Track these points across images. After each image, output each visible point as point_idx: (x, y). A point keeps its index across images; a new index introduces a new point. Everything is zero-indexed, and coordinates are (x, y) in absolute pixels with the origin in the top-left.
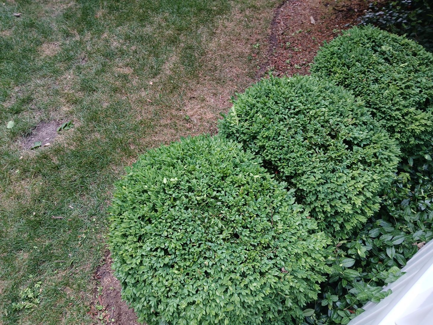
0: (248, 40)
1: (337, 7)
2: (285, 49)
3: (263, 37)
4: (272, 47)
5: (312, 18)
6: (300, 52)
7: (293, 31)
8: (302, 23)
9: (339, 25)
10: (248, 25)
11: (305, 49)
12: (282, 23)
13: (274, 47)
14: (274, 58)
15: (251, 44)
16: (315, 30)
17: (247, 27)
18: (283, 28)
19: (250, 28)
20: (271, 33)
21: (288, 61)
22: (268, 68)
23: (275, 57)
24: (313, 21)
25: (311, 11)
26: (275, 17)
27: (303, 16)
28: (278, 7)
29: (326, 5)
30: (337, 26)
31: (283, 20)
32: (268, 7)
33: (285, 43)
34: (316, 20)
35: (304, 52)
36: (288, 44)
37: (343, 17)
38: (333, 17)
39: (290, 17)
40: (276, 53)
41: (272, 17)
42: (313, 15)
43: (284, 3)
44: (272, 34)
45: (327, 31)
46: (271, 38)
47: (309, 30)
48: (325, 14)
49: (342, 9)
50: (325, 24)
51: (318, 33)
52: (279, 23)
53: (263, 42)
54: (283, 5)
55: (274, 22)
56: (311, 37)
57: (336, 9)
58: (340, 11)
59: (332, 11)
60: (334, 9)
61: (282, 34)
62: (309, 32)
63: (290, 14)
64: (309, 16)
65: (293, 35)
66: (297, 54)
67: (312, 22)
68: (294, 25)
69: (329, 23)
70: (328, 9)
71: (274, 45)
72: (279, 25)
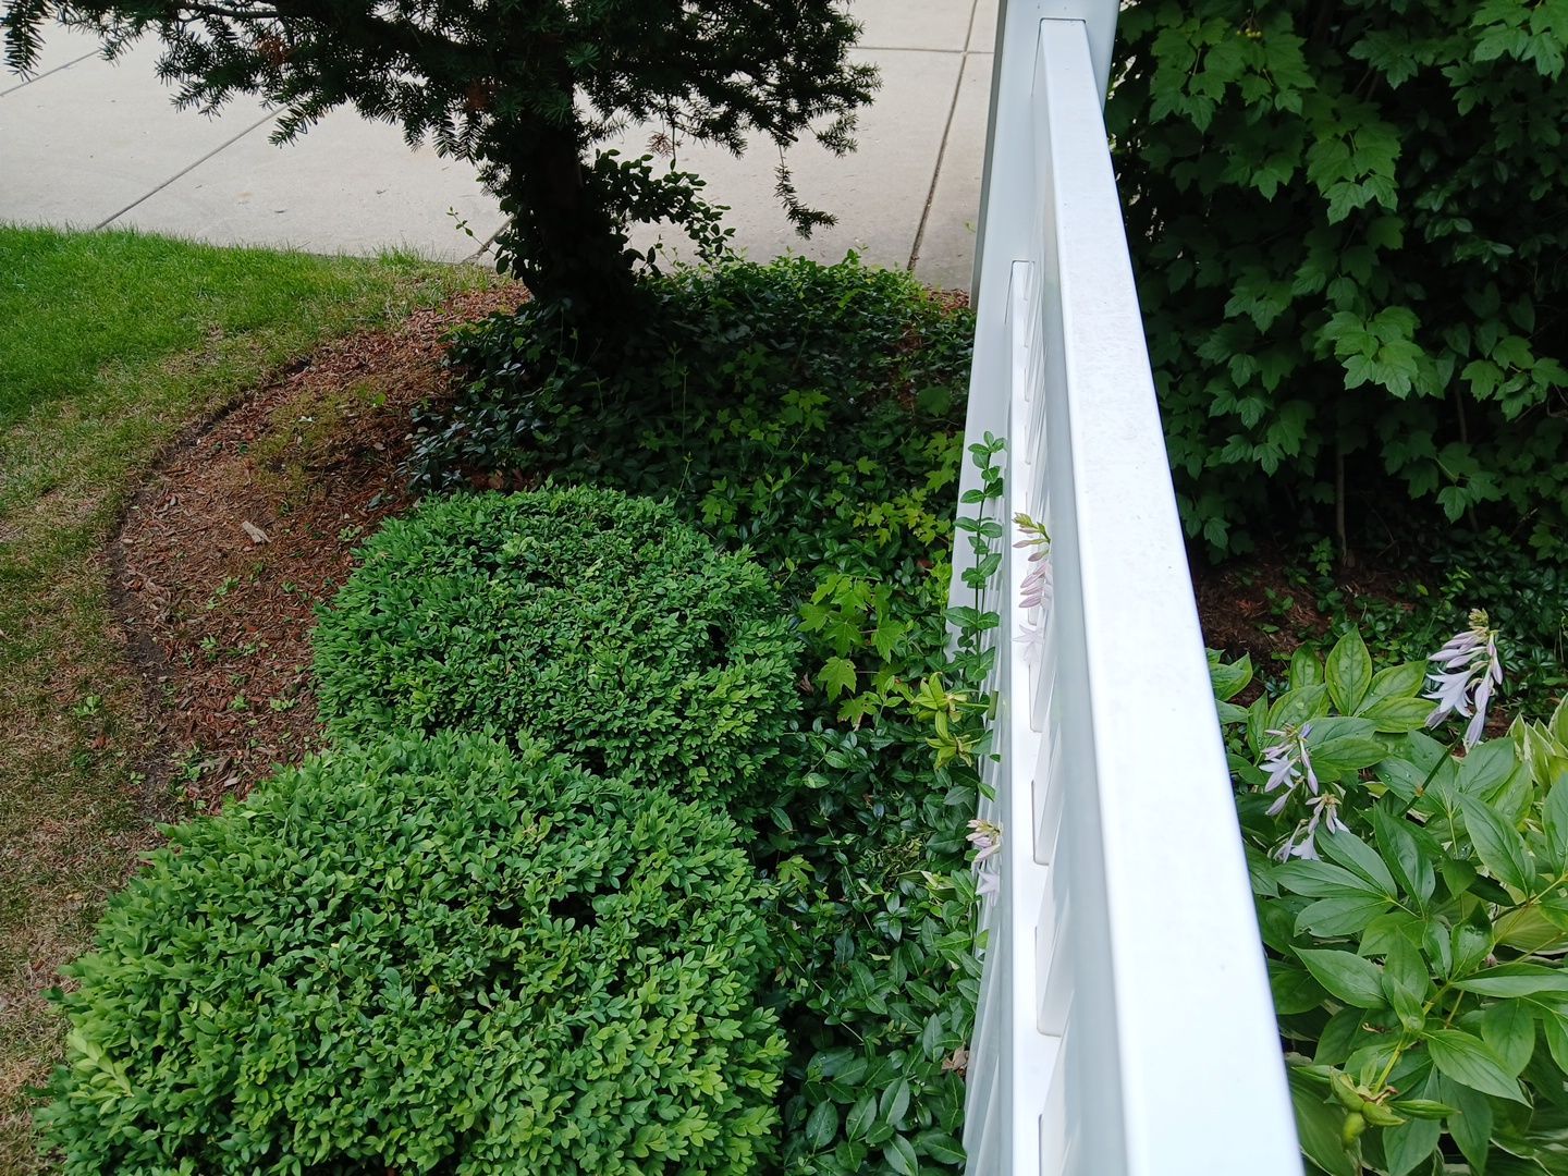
0: (43, 699)
1: (314, 458)
2: (208, 666)
3: (100, 665)
4: (154, 680)
5: (247, 526)
6: (263, 652)
7: (204, 594)
8: (225, 556)
9: (352, 512)
10: (16, 649)
11: (277, 635)
12: (149, 584)
13: (162, 678)
14: (182, 715)
15: (65, 709)
16: (280, 557)
17: (17, 660)
18: (161, 600)
19: (30, 654)
20: (123, 639)
21: (238, 702)
22: (177, 759)
23: (185, 709)
24: (258, 535)
25: (236, 505)
26: (113, 576)
27: (216, 532)
28: (109, 539)
29: (276, 468)
30: (347, 516)
31: (149, 575)
32: (67, 553)
33: (198, 647)
34: (266, 526)
35: (280, 643)
36: (207, 645)
37: (349, 483)
38: (319, 494)
39: (172, 553)
40: (179, 694)
41: (102, 582)
42: (247, 515)
43: (124, 517)
44: (132, 637)
45: (322, 546)
46: (136, 653)
47: (258, 567)
48: (288, 496)
49: (334, 459)
50: (304, 527)
51: (293, 565)
52: (139, 589)
53: (109, 682)
54: (125, 523)
55: (117, 594)
56: (277, 586)
57: (314, 469)
58: (329, 469)
59: (304, 478)
60: (306, 469)
61: (169, 620)
62: (264, 574)
63: (164, 544)
64: (237, 523)
65: (211, 606)
66: (257, 664)
67: (257, 539)
68: (198, 576)
69: (315, 520)
70: (290, 477)
71: (157, 673)
72: (141, 595)
